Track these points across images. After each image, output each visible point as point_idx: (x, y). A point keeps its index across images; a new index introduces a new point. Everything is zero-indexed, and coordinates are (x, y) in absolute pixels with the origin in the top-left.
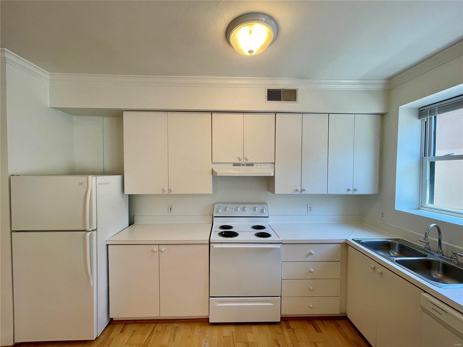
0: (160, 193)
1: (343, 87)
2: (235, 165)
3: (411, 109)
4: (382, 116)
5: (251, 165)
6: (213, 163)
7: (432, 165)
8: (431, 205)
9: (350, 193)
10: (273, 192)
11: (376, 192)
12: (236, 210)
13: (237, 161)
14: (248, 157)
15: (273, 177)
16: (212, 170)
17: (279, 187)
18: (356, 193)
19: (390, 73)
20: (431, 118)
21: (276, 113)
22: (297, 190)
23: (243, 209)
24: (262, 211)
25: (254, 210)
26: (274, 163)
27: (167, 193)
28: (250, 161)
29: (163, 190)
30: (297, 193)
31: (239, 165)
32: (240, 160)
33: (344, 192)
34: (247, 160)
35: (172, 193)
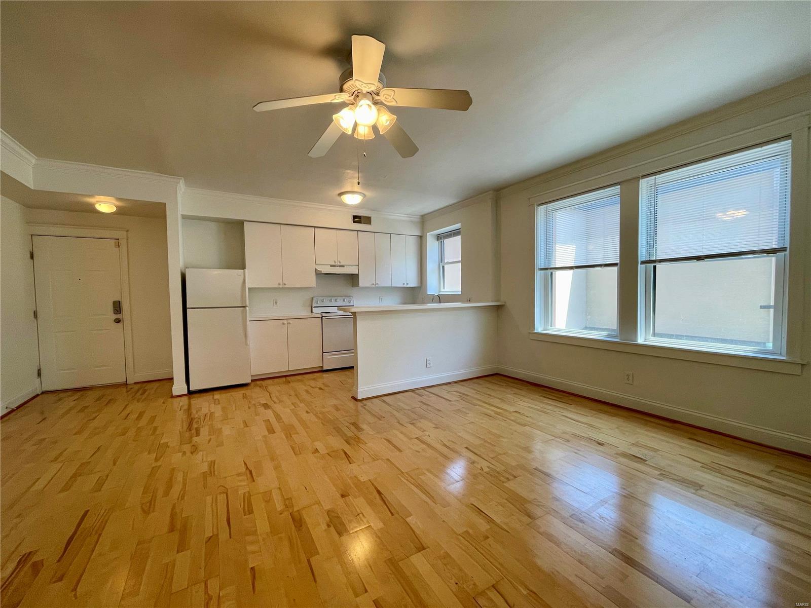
0: (276, 286)
1: (398, 218)
2: (331, 266)
3: (433, 235)
4: (421, 237)
5: (343, 266)
6: (316, 264)
7: (443, 267)
8: (444, 290)
9: (405, 286)
10: (358, 285)
11: (419, 285)
12: (331, 301)
13: (333, 264)
14: (341, 261)
15: (357, 275)
16: (316, 269)
17: (362, 282)
18: (408, 286)
19: (422, 214)
20: (441, 241)
21: (358, 231)
22: (373, 284)
23: (336, 300)
24: (349, 302)
25: (344, 300)
26: (358, 266)
27: (281, 286)
28: (342, 264)
29: (279, 284)
30: (373, 286)
31: (334, 266)
32: (335, 262)
33: (402, 286)
34: (340, 262)
35: (286, 286)
